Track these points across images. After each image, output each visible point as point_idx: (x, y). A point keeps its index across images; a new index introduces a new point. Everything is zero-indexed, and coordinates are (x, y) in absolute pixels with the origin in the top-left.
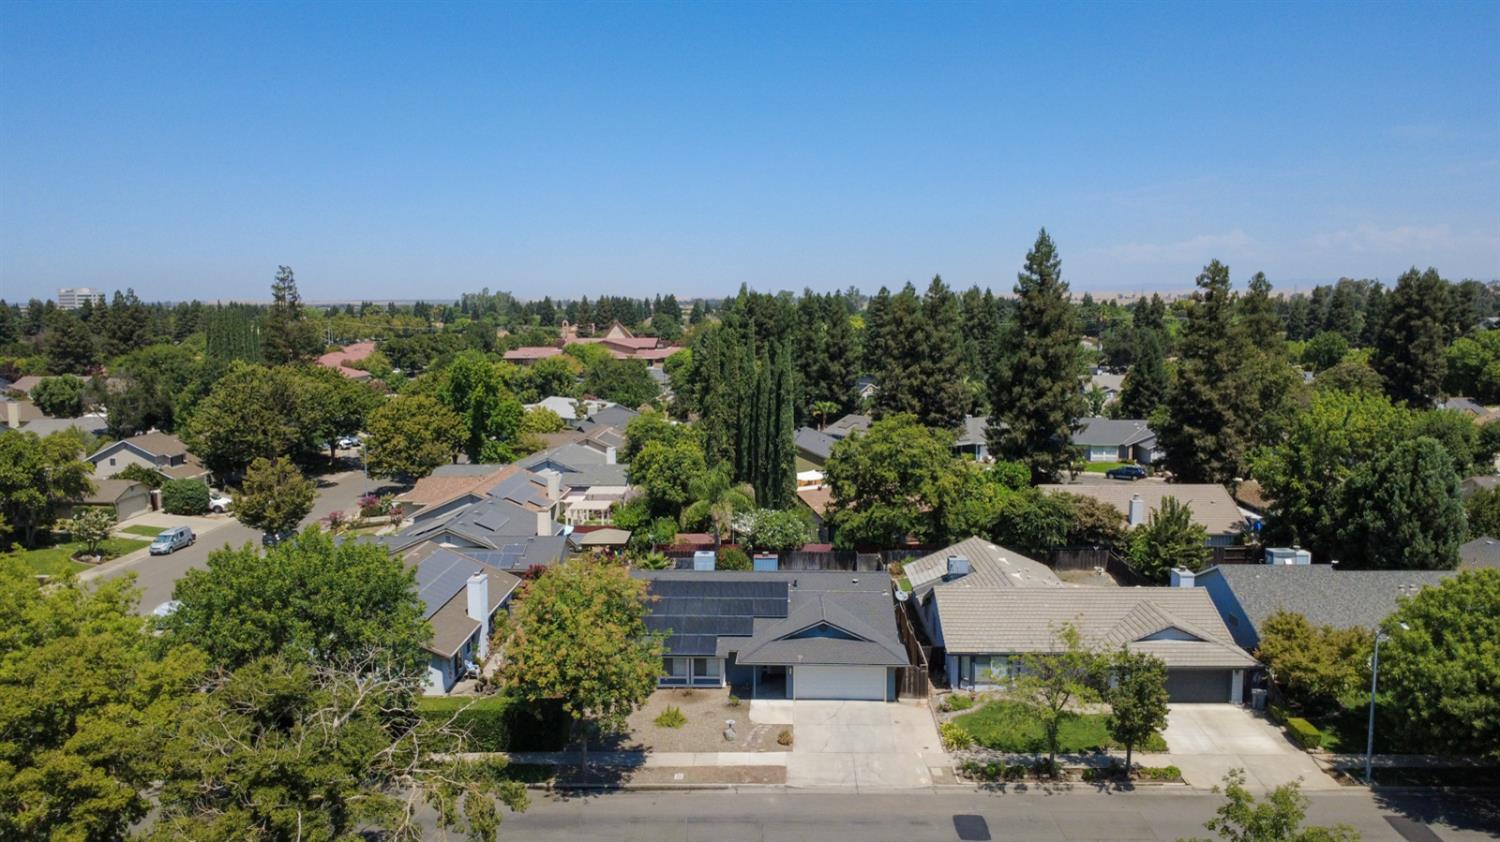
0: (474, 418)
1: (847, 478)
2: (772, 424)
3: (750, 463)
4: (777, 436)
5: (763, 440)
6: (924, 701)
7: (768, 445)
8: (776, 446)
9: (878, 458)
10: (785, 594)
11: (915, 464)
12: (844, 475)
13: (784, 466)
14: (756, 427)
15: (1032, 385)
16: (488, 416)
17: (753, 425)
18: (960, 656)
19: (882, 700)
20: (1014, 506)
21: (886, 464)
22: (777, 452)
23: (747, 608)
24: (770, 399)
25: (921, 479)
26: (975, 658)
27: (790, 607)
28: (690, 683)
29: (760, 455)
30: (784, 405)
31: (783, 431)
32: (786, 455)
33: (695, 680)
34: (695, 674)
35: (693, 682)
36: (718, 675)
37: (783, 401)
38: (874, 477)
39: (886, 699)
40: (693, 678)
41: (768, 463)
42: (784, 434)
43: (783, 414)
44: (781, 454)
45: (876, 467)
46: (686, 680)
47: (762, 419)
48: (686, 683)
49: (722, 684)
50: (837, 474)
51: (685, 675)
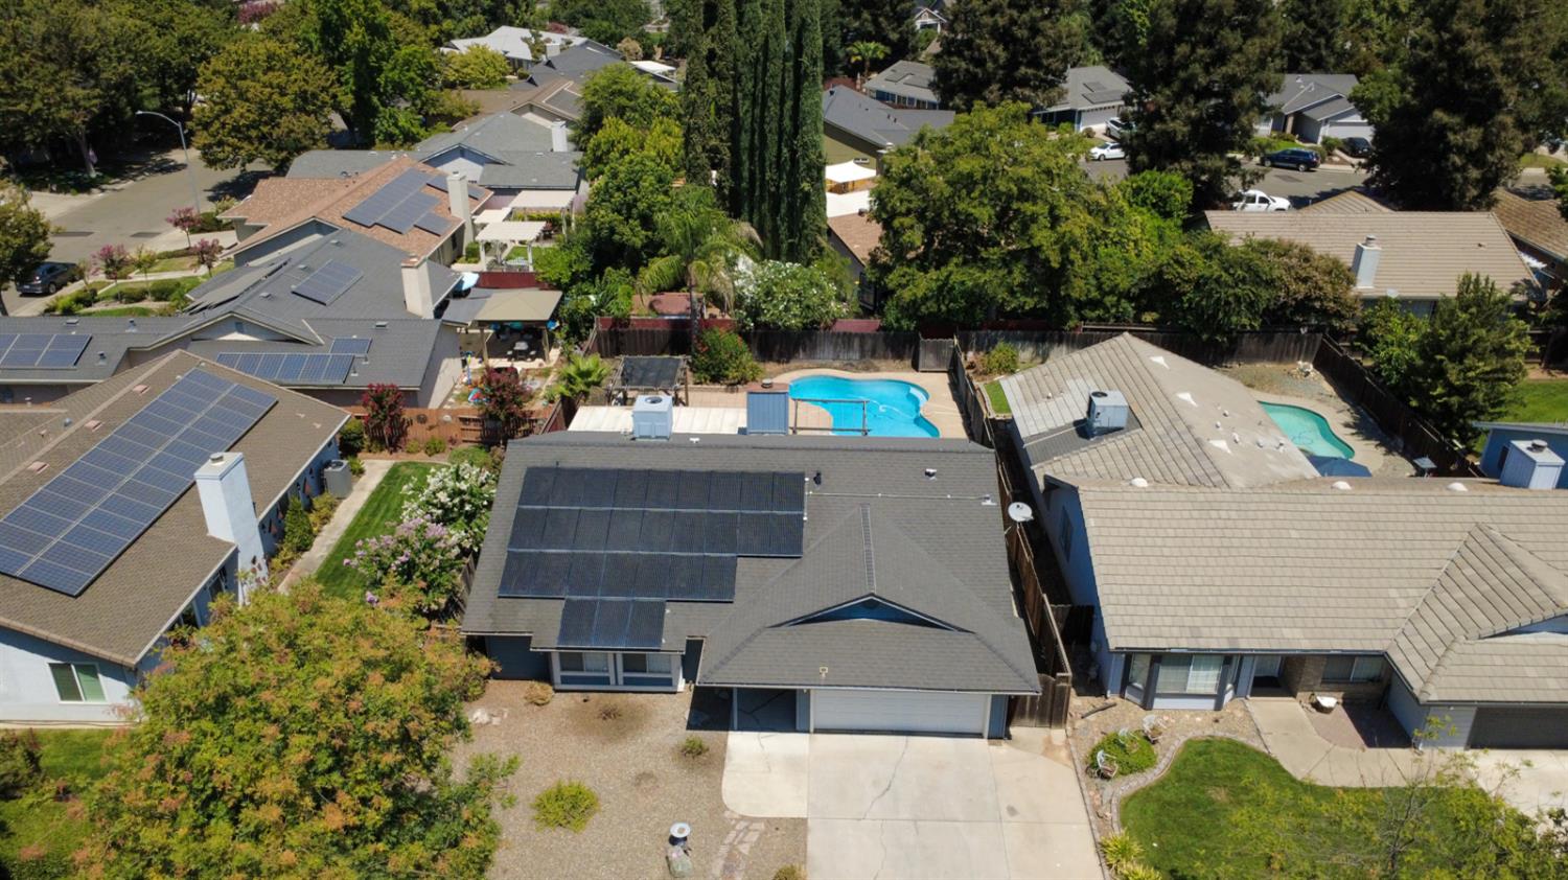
0: (357, 75)
2: (787, 114)
3: (752, 174)
4: (796, 133)
5: (772, 138)
6: (1058, 734)
7: (780, 150)
8: (793, 152)
9: (966, 183)
10: (798, 501)
11: (1025, 196)
12: (904, 208)
13: (806, 186)
14: (762, 117)
15: (1209, 41)
16: (380, 70)
17: (757, 111)
18: (1129, 655)
19: (979, 735)
20: (1182, 265)
21: (975, 194)
22: (794, 161)
23: (724, 534)
24: (784, 70)
25: (1034, 219)
26: (1159, 658)
27: (806, 532)
28: (617, 683)
29: (768, 163)
30: (806, 84)
31: (804, 128)
32: (809, 168)
33: (625, 678)
34: (625, 670)
35: (621, 681)
36: (669, 672)
37: (806, 75)
38: (954, 214)
39: (986, 734)
40: (621, 675)
41: (780, 178)
42: (807, 133)
43: (806, 98)
44: (802, 166)
45: (959, 197)
46: (608, 678)
47: (770, 104)
48: (609, 683)
49: (676, 686)
50: (892, 208)
51: (608, 671)
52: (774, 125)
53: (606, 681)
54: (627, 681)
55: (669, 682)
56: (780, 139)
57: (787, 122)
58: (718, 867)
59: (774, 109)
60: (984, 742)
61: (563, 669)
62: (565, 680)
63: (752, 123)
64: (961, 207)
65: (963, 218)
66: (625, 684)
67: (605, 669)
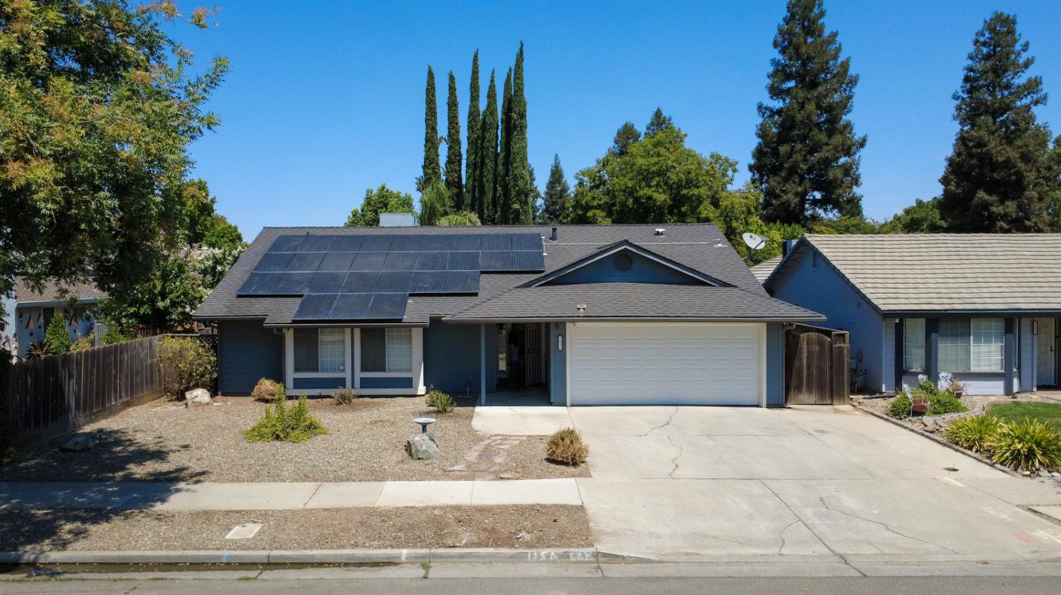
2: (501, 163)
6: (845, 407)
7: (495, 190)
8: (506, 187)
10: (537, 246)
13: (516, 206)
14: (482, 175)
19: (757, 406)
22: (506, 193)
27: (547, 261)
28: (353, 387)
29: (486, 205)
30: (516, 133)
31: (515, 165)
32: (518, 194)
33: (362, 379)
34: (363, 369)
35: (358, 383)
36: (410, 371)
37: (515, 127)
39: (764, 402)
40: (359, 375)
41: (496, 212)
42: (516, 168)
43: (516, 144)
44: (513, 193)
46: (344, 379)
47: (487, 161)
48: (344, 386)
49: (417, 388)
50: (586, 202)
51: (344, 370)
52: (491, 176)
53: (340, 383)
54: (366, 383)
55: (408, 383)
56: (495, 182)
57: (500, 168)
58: (472, 456)
59: (490, 164)
60: (764, 411)
61: (297, 370)
62: (298, 384)
63: (473, 185)
64: (641, 193)
65: (644, 201)
66: (362, 387)
67: (342, 368)
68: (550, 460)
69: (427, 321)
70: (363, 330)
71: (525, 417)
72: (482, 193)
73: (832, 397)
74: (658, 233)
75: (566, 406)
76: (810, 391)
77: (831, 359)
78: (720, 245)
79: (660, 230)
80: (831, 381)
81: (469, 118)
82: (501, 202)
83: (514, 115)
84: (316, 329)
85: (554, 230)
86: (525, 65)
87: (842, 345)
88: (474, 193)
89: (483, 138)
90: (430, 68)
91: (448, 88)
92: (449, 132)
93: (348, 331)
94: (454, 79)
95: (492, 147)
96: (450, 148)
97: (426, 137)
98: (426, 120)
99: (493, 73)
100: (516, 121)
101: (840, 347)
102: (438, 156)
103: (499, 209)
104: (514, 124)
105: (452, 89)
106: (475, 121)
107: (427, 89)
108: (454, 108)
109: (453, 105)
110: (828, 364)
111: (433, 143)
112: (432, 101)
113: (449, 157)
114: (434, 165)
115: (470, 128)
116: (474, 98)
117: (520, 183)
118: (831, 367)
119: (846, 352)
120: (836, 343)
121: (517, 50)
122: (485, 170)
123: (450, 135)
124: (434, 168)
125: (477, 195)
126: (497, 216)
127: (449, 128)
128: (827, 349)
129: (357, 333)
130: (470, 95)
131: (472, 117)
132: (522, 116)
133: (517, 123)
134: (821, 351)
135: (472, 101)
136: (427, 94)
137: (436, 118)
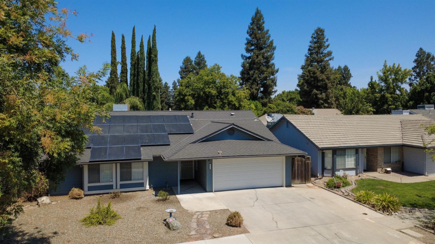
1: (189, 95)
2: (146, 75)
4: (150, 79)
5: (141, 84)
6: (310, 185)
7: (144, 86)
8: (149, 85)
9: (207, 83)
10: (187, 121)
12: (188, 94)
13: (154, 93)
14: (138, 79)
15: (258, 69)
17: (136, 78)
19: (282, 186)
21: (211, 86)
22: (150, 88)
26: (335, 151)
27: (193, 128)
28: (116, 188)
29: (140, 92)
30: (153, 63)
31: (153, 76)
32: (155, 88)
33: (121, 185)
34: (121, 181)
35: (119, 186)
36: (143, 179)
37: (153, 60)
38: (204, 93)
39: (285, 185)
40: (119, 183)
41: (145, 95)
42: (154, 77)
43: (153, 67)
44: (153, 88)
45: (206, 87)
46: (112, 185)
48: (112, 189)
49: (146, 187)
50: (185, 93)
51: (112, 181)
52: (142, 80)
53: (111, 187)
54: (122, 186)
55: (142, 185)
56: (144, 83)
57: (146, 77)
58: (194, 225)
59: (141, 75)
60: (284, 188)
61: (89, 182)
62: (90, 189)
63: (134, 83)
64: (206, 90)
65: (207, 93)
66: (121, 188)
67: (111, 180)
68: (228, 224)
69: (151, 158)
70: (121, 164)
71: (200, 199)
72: (138, 86)
73: (305, 181)
74: (232, 115)
75: (212, 192)
76: (298, 179)
77: (305, 167)
78: (256, 120)
79: (233, 113)
80: (305, 175)
81: (131, 54)
82: (147, 91)
83: (152, 56)
84: (99, 164)
85: (192, 114)
86: (157, 35)
87: (309, 161)
88: (134, 87)
89: (138, 64)
90: (113, 32)
91: (121, 41)
92: (122, 60)
93: (114, 165)
94: (124, 37)
95: (143, 68)
96: (122, 67)
97: (112, 61)
98: (111, 54)
99: (142, 37)
100: (153, 58)
101: (308, 162)
102: (117, 70)
103: (146, 94)
104: (153, 59)
105: (123, 42)
106: (134, 56)
107: (112, 41)
108: (124, 50)
109: (123, 48)
110: (304, 169)
111: (114, 64)
112: (114, 46)
113: (122, 70)
114: (115, 74)
115: (132, 59)
116: (133, 46)
117: (156, 84)
118: (305, 170)
119: (310, 164)
120: (306, 161)
121: (153, 29)
122: (139, 77)
123: (122, 61)
124: (115, 75)
125: (135, 87)
126: (145, 97)
127: (122, 58)
128: (304, 163)
129: (118, 165)
130: (131, 45)
131: (132, 54)
132: (156, 56)
133: (154, 59)
134: (302, 164)
135: (132, 47)
136: (112, 43)
137: (116, 54)
